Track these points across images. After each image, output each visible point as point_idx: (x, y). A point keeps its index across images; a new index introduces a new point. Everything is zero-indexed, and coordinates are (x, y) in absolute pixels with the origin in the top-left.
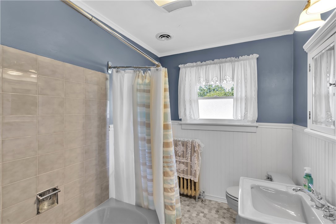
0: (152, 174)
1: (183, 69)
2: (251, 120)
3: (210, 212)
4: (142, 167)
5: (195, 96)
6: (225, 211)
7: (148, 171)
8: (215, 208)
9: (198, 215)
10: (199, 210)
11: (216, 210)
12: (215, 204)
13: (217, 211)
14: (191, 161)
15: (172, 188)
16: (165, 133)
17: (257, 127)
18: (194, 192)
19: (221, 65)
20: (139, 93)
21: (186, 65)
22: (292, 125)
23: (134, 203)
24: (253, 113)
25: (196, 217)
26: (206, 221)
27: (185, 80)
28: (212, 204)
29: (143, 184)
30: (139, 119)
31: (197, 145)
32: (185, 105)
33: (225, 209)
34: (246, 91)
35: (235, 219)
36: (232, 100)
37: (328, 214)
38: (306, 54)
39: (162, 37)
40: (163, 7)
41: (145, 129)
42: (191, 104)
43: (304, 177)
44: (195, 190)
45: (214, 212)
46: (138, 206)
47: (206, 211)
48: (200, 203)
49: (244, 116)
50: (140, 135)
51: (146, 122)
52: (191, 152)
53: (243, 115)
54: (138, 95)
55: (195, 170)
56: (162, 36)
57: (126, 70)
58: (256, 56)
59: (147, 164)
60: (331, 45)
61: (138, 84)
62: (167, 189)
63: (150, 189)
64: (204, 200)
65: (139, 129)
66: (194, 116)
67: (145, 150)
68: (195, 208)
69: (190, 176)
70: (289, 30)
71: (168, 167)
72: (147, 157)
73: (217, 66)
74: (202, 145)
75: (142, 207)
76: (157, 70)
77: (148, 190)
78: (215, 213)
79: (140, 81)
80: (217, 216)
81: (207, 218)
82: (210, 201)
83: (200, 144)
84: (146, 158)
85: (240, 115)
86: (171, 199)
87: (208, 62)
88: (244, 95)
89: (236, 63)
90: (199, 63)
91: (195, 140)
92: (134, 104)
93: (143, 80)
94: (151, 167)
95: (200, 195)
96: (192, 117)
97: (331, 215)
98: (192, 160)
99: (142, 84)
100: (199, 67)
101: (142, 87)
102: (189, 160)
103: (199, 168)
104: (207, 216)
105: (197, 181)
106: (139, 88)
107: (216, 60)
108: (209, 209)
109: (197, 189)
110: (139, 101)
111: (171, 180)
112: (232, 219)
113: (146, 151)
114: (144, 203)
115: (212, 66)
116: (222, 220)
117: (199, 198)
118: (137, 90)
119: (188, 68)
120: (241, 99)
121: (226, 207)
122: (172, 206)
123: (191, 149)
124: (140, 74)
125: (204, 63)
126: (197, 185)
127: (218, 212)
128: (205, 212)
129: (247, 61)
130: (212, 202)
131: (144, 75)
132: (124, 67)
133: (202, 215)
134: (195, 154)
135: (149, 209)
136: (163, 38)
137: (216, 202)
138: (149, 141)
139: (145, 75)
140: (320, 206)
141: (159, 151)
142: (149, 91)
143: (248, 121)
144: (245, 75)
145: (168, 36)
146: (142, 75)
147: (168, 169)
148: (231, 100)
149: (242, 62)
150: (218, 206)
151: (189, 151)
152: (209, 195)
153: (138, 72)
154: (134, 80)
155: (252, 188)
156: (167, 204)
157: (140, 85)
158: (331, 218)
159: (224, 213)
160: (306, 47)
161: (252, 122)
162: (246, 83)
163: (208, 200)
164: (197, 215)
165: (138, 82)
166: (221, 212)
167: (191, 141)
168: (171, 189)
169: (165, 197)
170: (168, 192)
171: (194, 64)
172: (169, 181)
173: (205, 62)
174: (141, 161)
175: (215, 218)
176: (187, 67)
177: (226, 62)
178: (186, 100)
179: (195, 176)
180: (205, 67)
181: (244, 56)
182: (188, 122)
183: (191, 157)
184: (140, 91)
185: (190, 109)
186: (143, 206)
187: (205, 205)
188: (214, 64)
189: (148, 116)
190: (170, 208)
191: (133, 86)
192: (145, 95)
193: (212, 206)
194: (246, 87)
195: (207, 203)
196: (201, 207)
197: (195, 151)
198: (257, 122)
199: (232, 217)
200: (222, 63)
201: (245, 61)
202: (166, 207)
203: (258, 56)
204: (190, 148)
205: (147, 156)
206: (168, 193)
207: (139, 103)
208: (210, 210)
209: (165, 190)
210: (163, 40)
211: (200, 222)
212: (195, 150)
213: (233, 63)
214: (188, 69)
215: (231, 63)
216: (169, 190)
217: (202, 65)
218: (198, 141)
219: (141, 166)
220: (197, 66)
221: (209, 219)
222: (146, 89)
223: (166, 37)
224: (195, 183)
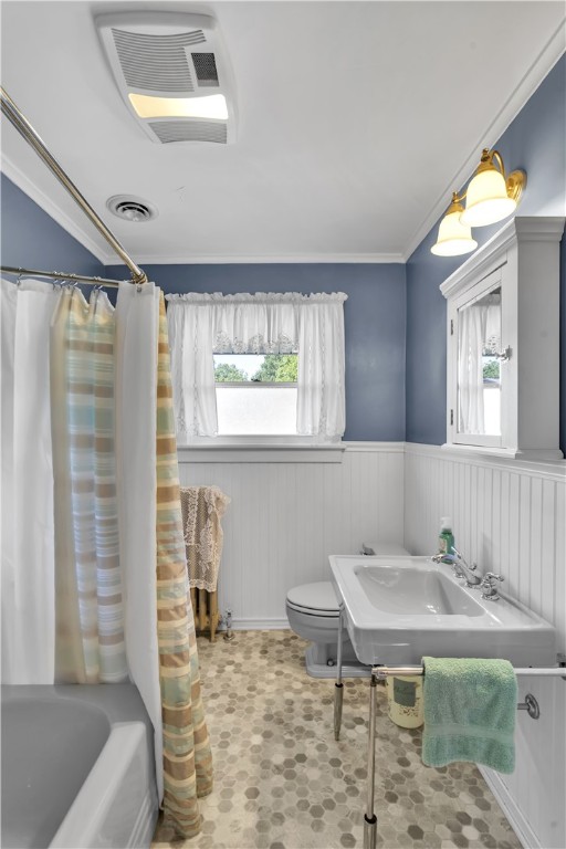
0: (117, 581)
1: (177, 306)
2: (333, 434)
3: (247, 657)
4: (79, 569)
5: (207, 378)
6: (282, 647)
7: (103, 574)
8: (257, 645)
9: (221, 671)
10: (222, 660)
11: (259, 649)
12: (257, 636)
13: (264, 652)
14: (198, 541)
15: (181, 606)
16: (161, 463)
17: (343, 450)
18: (207, 619)
19: (272, 307)
20: (71, 351)
21: (184, 297)
22: (403, 444)
23: (49, 678)
24: (336, 422)
25: (217, 677)
26: (242, 680)
27: (182, 335)
28: (251, 638)
29: (81, 617)
30: (72, 430)
31: (213, 499)
32: (182, 401)
33: (280, 642)
34: (323, 372)
35: (303, 659)
36: (296, 390)
37: (488, 591)
38: (443, 301)
39: (124, 209)
40: (150, 124)
41: (93, 458)
42: (197, 398)
43: (441, 537)
44: (208, 613)
45: (256, 654)
46: (67, 682)
47: (239, 657)
48: (220, 643)
49: (320, 426)
50: (74, 475)
51: (96, 435)
52: (198, 519)
53: (317, 425)
54: (71, 358)
55: (210, 563)
56: (127, 206)
57: (23, 279)
58: (343, 296)
59: (99, 555)
60: (496, 287)
61: (68, 326)
62: (167, 611)
63: (107, 627)
64: (230, 634)
65: (73, 456)
66: (205, 428)
67: (91, 518)
68: (212, 658)
69: (196, 581)
70: (400, 255)
71: (169, 552)
72: (101, 535)
73: (262, 309)
74: (227, 500)
75: (77, 684)
76: (140, 291)
77: (101, 628)
78: (261, 658)
79: (76, 317)
80: (265, 662)
81: (243, 673)
82: (245, 632)
83: (221, 497)
84: (93, 539)
85: (310, 426)
86: (179, 636)
87: (240, 296)
88: (318, 381)
89: (304, 307)
90: (218, 295)
91: (209, 488)
92: (55, 385)
93: (85, 316)
94: (114, 562)
95: (220, 623)
96: (201, 429)
97: (494, 592)
98: (202, 539)
99: (85, 328)
100: (219, 307)
101: (84, 336)
102: (193, 539)
103: (217, 557)
104: (243, 669)
105: (214, 590)
106: (71, 338)
107: (258, 294)
108: (246, 652)
109: (213, 610)
110: (71, 375)
111: (176, 586)
112: (297, 660)
113: (97, 517)
114: (85, 670)
115: (250, 307)
116: (277, 667)
117: (217, 632)
118: (67, 344)
119: (190, 306)
120: (313, 389)
121: (281, 638)
122: (180, 655)
123: (198, 512)
124: (75, 298)
125: (230, 297)
126: (213, 598)
127: (266, 652)
128: (237, 661)
129: (326, 306)
130: (250, 634)
131: (87, 305)
132: (17, 270)
133: (229, 668)
134: (210, 523)
135: (104, 683)
136: (129, 213)
137: (258, 631)
138: (108, 491)
139: (93, 305)
140: (473, 581)
141: (145, 514)
142: (109, 349)
143: (326, 439)
144: (322, 335)
145: (143, 210)
146: (82, 302)
147: (168, 560)
148: (293, 392)
149: (315, 305)
150: (264, 639)
151: (193, 516)
152: (240, 619)
153: (68, 292)
154: (56, 310)
155: (356, 574)
156: (166, 652)
157: (76, 328)
158: (494, 597)
159: (279, 652)
160: (445, 287)
161: (334, 439)
162: (323, 353)
163: (238, 631)
164: (218, 672)
165: (68, 321)
166: (272, 650)
167: (197, 491)
168: (176, 609)
169: (160, 636)
170: (171, 618)
171: (207, 296)
172: (172, 590)
173: (233, 294)
174: (77, 550)
175: (261, 667)
176: (187, 302)
177: (281, 301)
178: (183, 386)
179: (208, 578)
180: (232, 307)
181: (318, 294)
182: (190, 443)
183: (198, 531)
184: (77, 346)
185: (195, 409)
186: (82, 679)
187: (235, 643)
188: (255, 302)
189: (106, 419)
190: (176, 659)
191: (52, 331)
192: (95, 359)
193: (252, 643)
194: (323, 362)
195: (237, 638)
196: (225, 651)
197: (207, 516)
198: (343, 439)
199: (296, 657)
200: (273, 302)
201: (321, 306)
202: (164, 660)
203: (345, 297)
204: (196, 508)
205: (98, 532)
206: (171, 622)
207: (71, 382)
208: (248, 652)
209: (162, 615)
210: (128, 219)
211: (229, 686)
212: (209, 512)
213: (296, 306)
214: (190, 309)
215: (291, 305)
216: (173, 613)
217: (225, 303)
218: (215, 490)
219: (78, 565)
220: (213, 302)
221: (247, 673)
222: (96, 341)
223: (139, 210)
224: (208, 595)
